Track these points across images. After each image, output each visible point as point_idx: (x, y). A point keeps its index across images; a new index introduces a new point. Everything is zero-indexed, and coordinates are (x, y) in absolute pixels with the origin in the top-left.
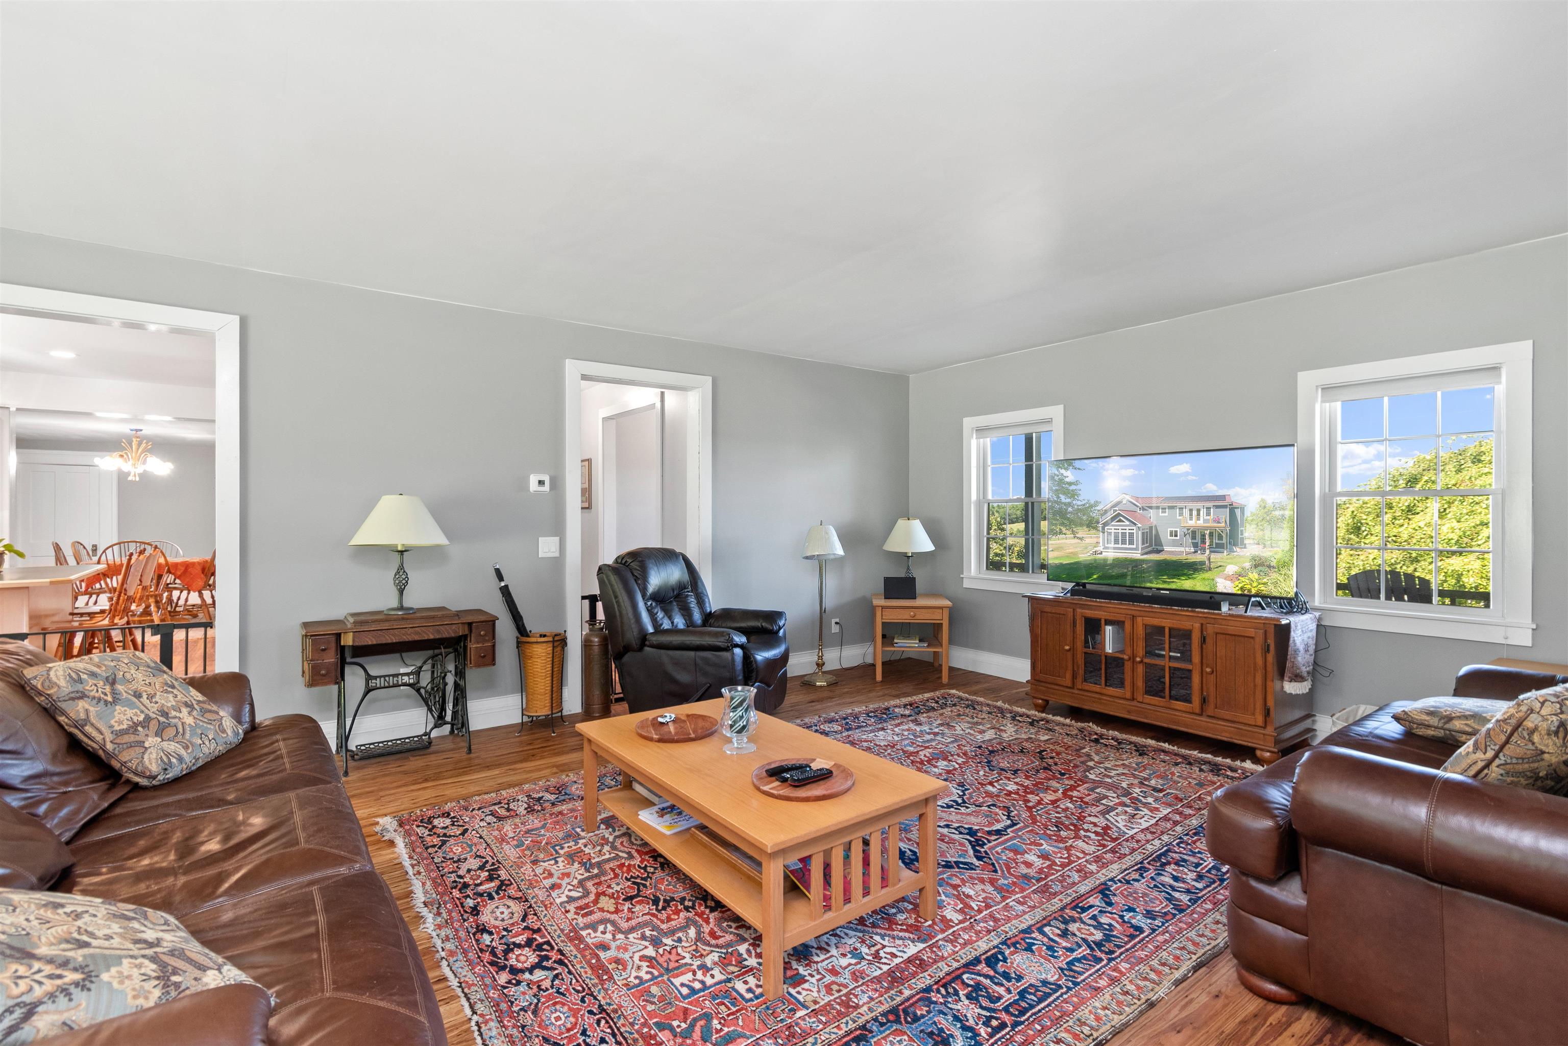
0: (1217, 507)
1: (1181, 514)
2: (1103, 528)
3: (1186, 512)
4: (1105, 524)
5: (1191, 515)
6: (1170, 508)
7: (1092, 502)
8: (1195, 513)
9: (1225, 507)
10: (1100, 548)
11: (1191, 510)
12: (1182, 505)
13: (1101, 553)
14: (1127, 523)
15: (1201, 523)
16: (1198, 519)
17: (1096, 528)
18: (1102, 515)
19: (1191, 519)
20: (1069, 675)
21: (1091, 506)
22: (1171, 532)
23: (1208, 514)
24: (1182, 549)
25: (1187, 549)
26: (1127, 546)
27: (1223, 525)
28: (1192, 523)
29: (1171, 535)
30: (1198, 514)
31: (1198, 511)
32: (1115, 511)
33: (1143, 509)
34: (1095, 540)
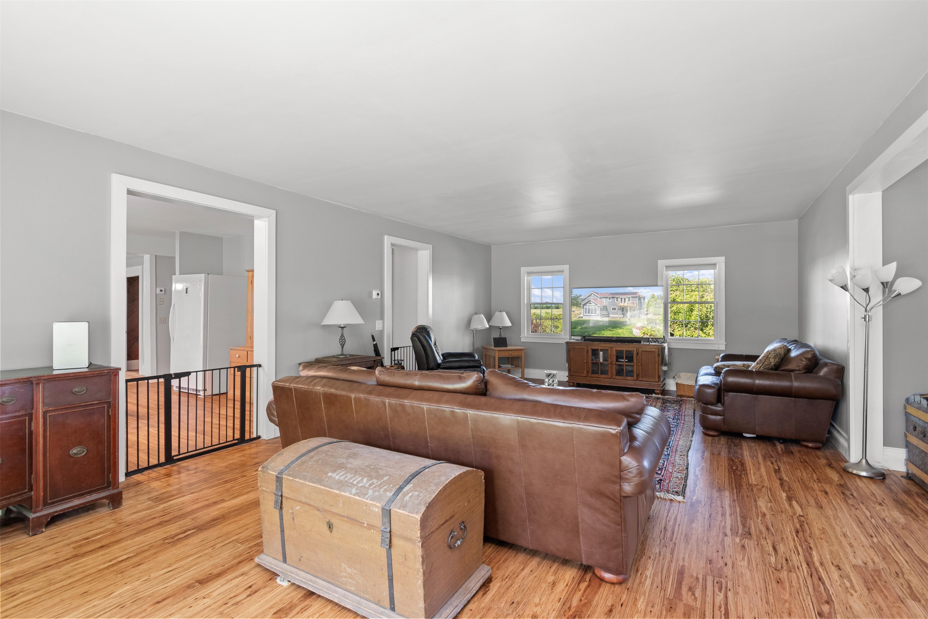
0: (633, 297)
1: (617, 301)
2: (583, 307)
3: (619, 300)
4: (584, 305)
5: (622, 301)
6: (612, 298)
7: (578, 295)
8: (623, 300)
9: (637, 297)
10: (582, 315)
11: (622, 299)
12: (618, 296)
13: (582, 318)
14: (594, 304)
15: (626, 304)
16: (625, 303)
17: (580, 307)
18: (583, 301)
19: (622, 303)
20: (585, 372)
21: (578, 297)
22: (613, 308)
23: (629, 300)
24: (617, 316)
25: (620, 316)
26: (594, 315)
27: (636, 305)
28: (622, 304)
29: (613, 310)
30: (625, 301)
31: (625, 299)
32: (588, 299)
33: (601, 298)
34: (580, 312)
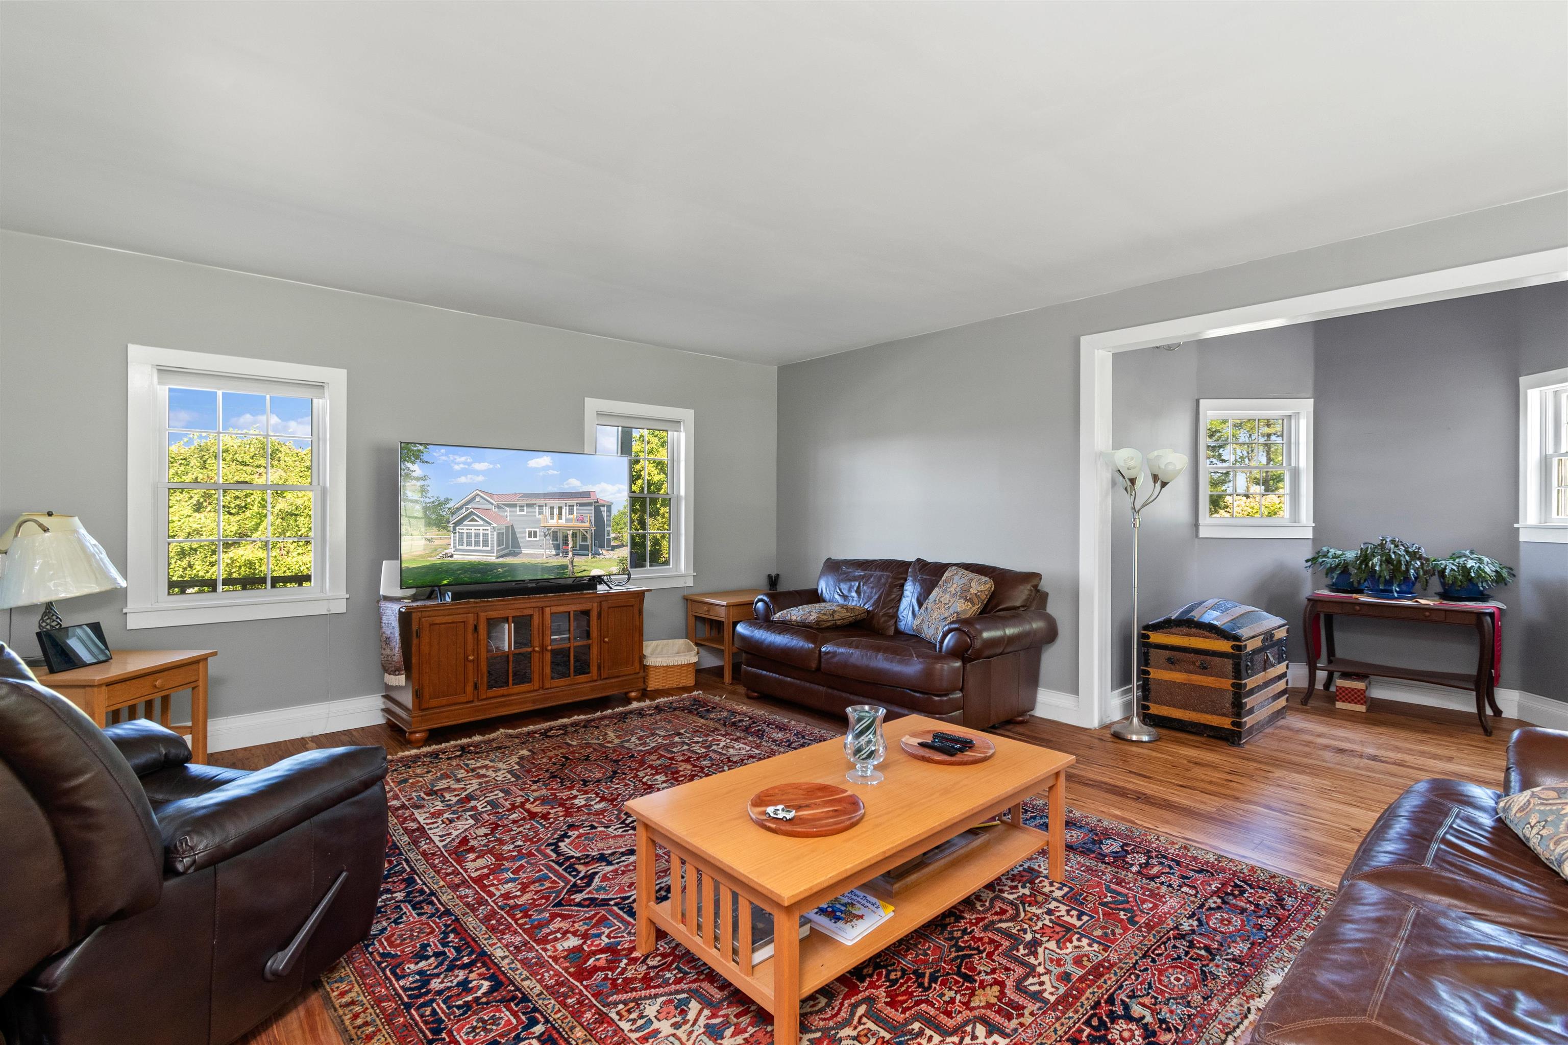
0: (581, 505)
1: (541, 513)
2: (454, 529)
3: (546, 511)
4: (457, 524)
5: (552, 513)
6: (529, 505)
7: (442, 499)
8: (556, 511)
9: (590, 504)
10: (450, 551)
11: (552, 508)
12: (542, 502)
13: (452, 556)
14: (481, 522)
15: (563, 522)
16: (560, 518)
17: (446, 528)
18: (453, 514)
19: (552, 518)
20: (470, 688)
21: (441, 504)
22: (530, 533)
23: (571, 513)
24: (542, 551)
25: (548, 552)
26: (481, 548)
27: (587, 524)
28: (553, 522)
29: (530, 536)
30: (560, 513)
31: (560, 509)
32: (467, 509)
33: (499, 507)
34: (446, 541)
